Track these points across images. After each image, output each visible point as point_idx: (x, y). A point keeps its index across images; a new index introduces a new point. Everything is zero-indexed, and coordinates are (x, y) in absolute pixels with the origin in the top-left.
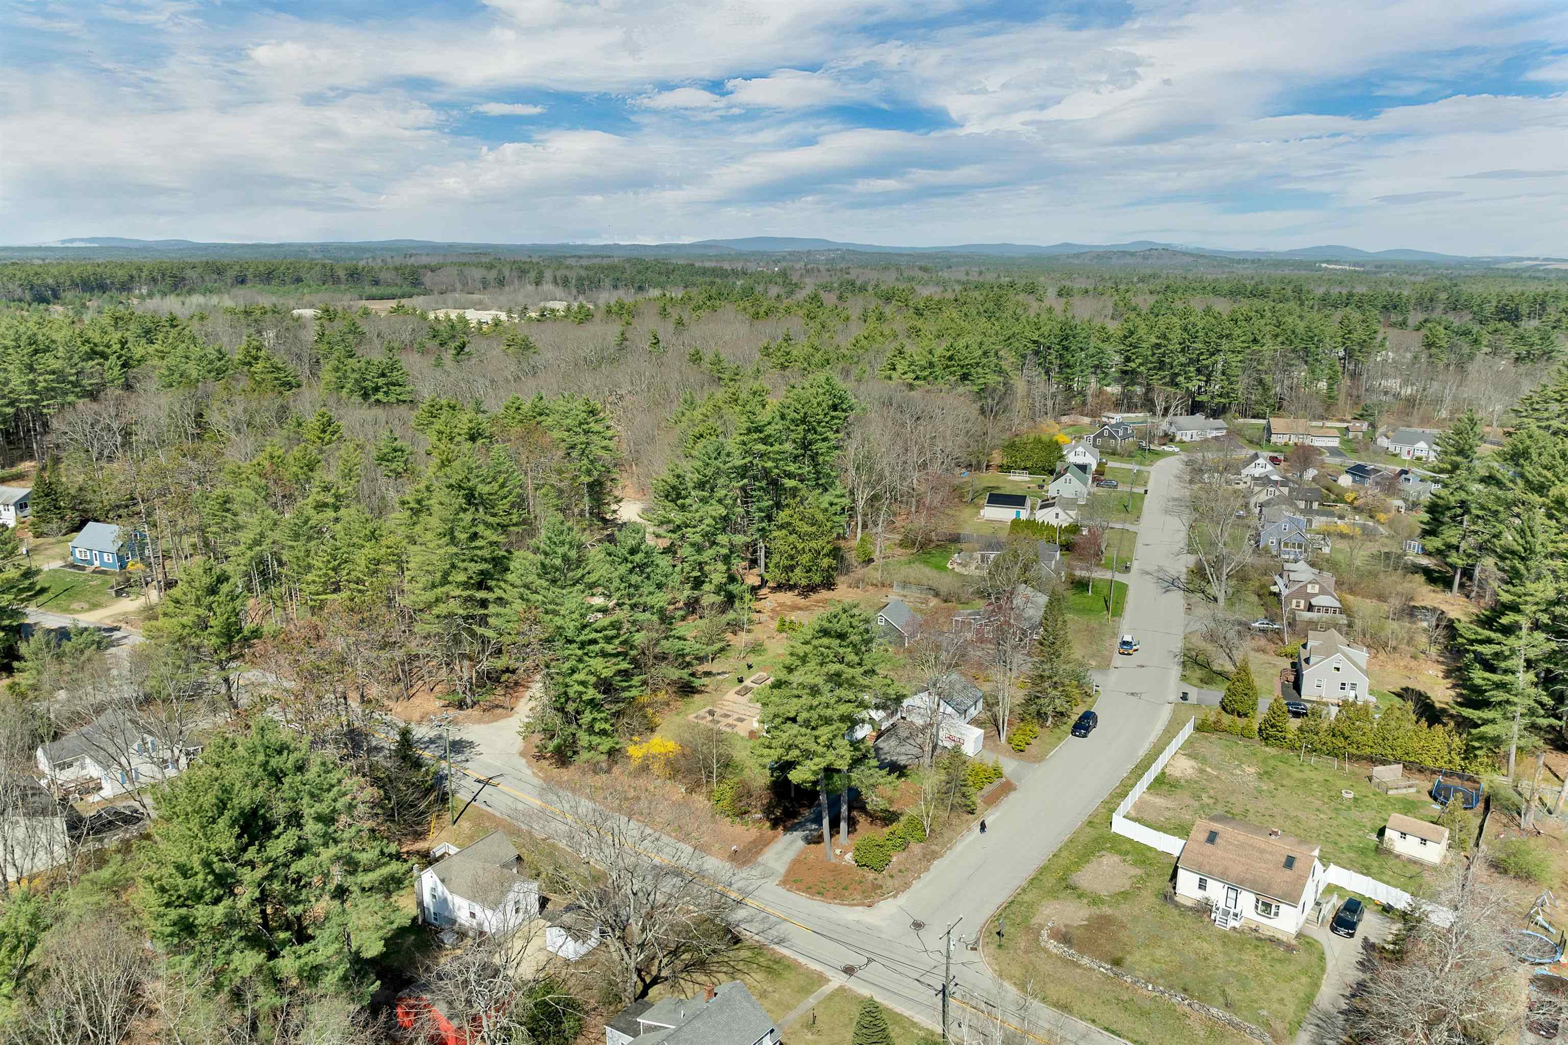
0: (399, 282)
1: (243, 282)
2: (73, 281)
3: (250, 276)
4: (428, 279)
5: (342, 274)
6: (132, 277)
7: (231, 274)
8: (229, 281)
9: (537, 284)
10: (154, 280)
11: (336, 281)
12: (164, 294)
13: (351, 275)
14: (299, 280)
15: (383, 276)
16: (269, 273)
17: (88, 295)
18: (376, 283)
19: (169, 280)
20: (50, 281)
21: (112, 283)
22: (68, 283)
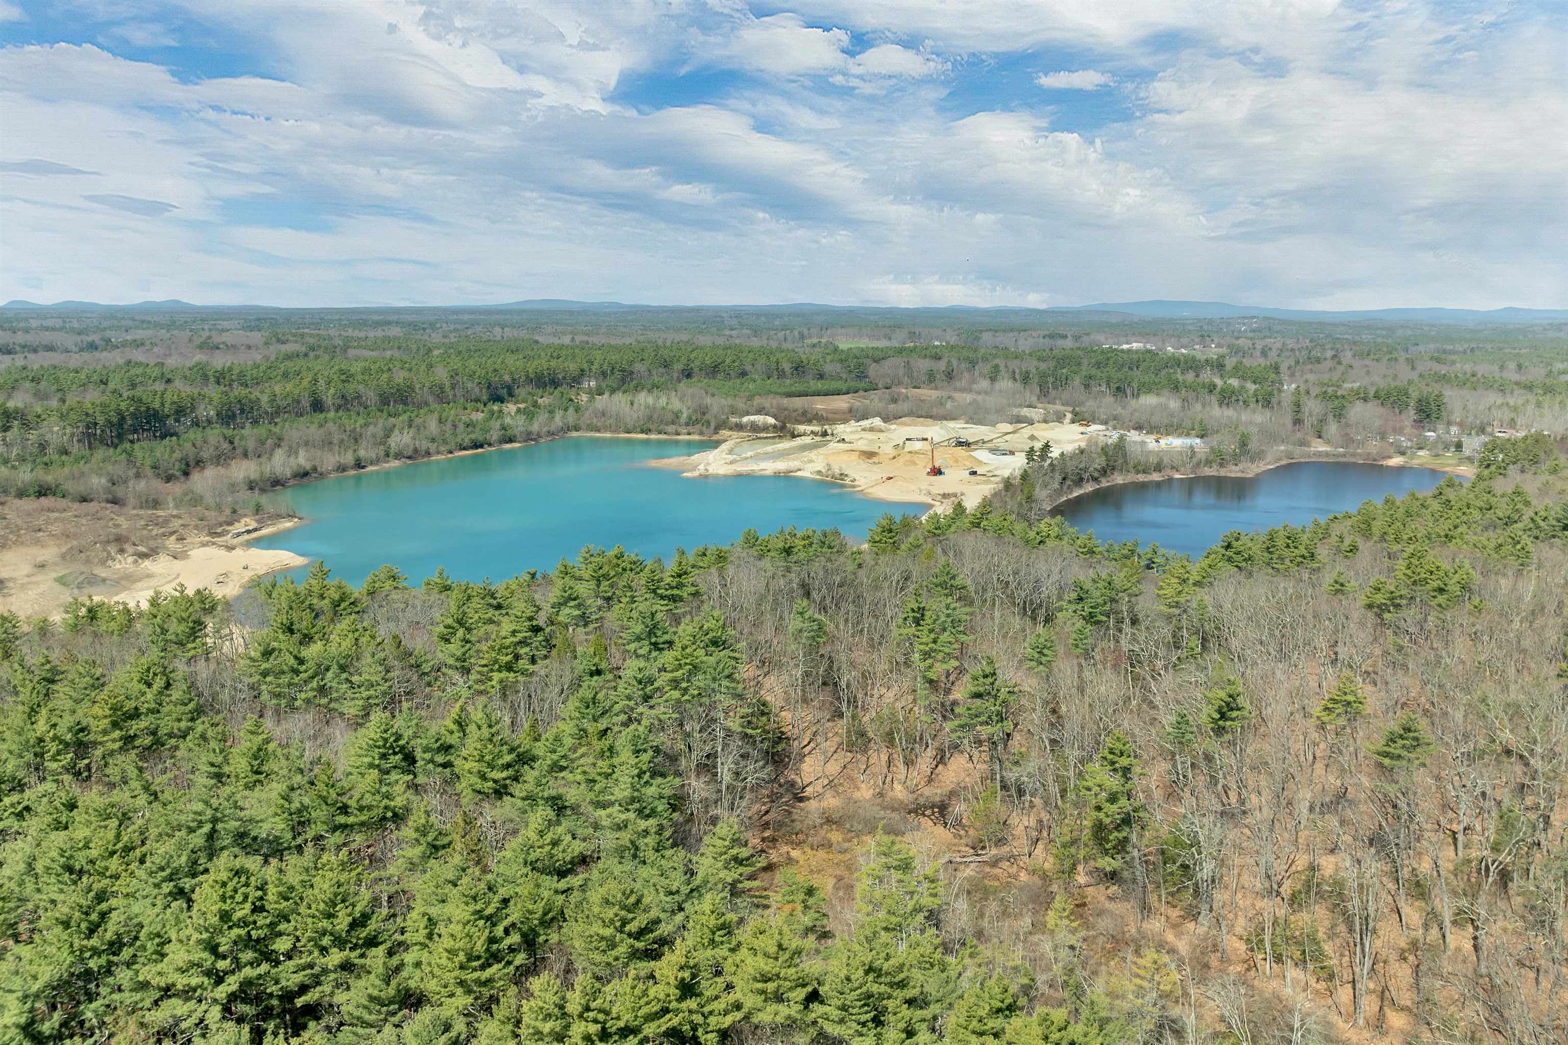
0: (844, 376)
1: (689, 376)
2: (527, 377)
3: (696, 370)
4: (873, 370)
5: (787, 366)
6: (582, 370)
7: (678, 367)
8: (675, 375)
9: (993, 379)
10: (604, 374)
11: (782, 375)
12: (613, 391)
13: (796, 369)
14: (743, 374)
15: (828, 368)
16: (716, 366)
17: (540, 392)
18: (821, 376)
19: (618, 374)
20: (507, 378)
21: (564, 378)
22: (523, 378)
